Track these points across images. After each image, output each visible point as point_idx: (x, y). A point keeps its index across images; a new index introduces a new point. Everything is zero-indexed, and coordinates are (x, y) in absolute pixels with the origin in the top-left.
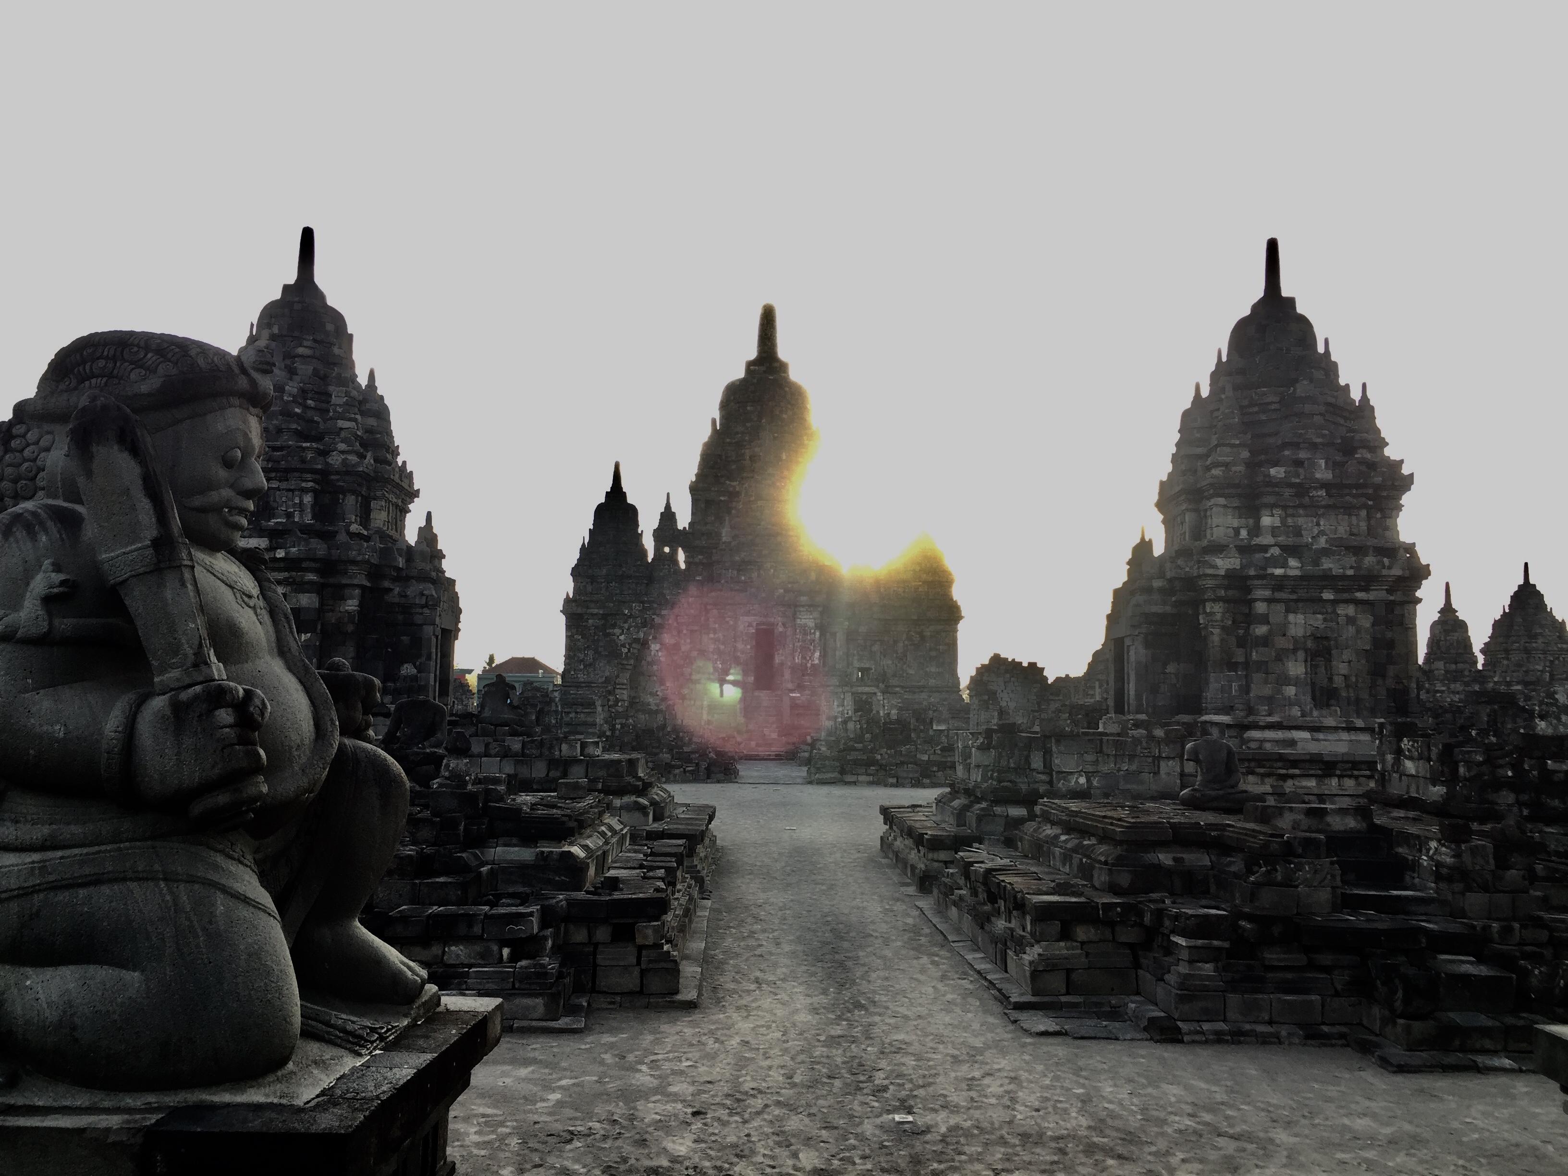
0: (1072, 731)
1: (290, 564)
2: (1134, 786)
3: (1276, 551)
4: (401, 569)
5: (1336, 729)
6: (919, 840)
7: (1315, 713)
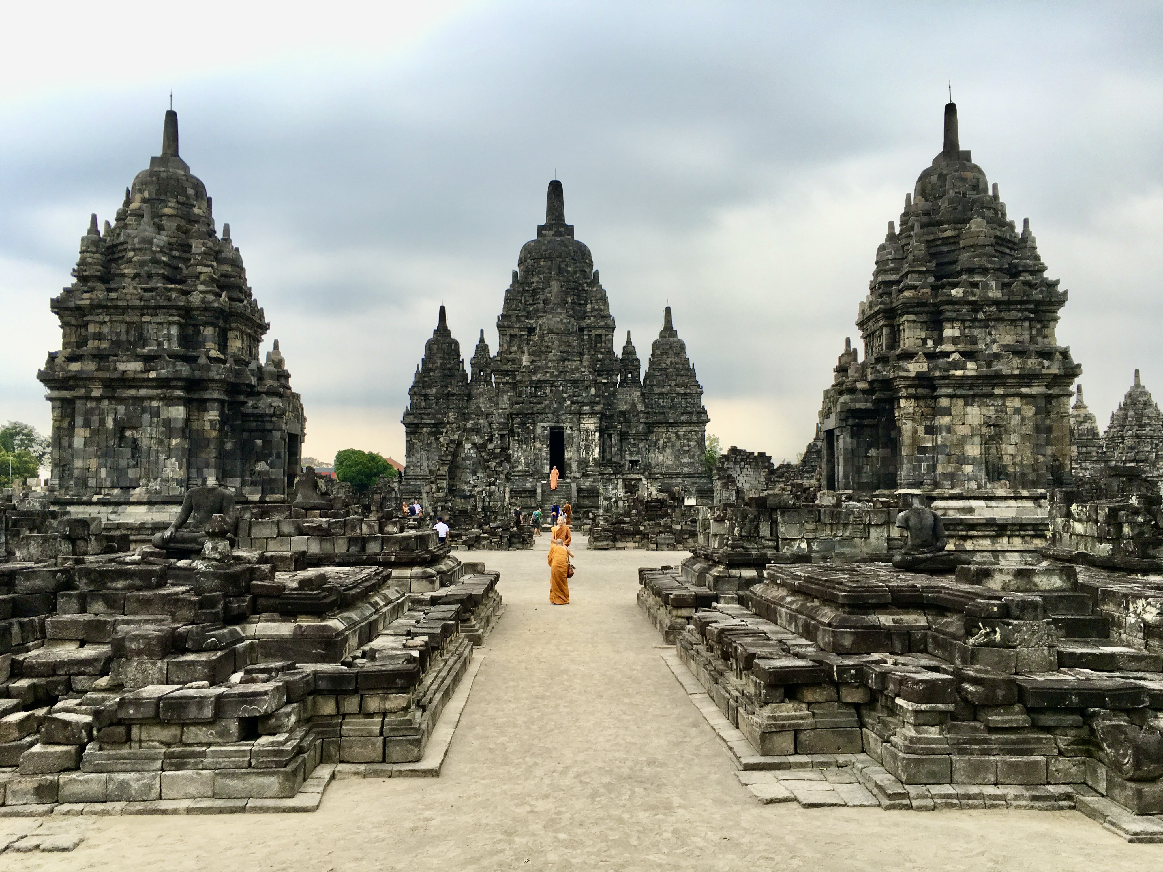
0: (794, 504)
1: (162, 383)
2: (848, 549)
3: (956, 356)
4: (254, 386)
5: (1005, 498)
6: (666, 600)
7: (989, 486)
